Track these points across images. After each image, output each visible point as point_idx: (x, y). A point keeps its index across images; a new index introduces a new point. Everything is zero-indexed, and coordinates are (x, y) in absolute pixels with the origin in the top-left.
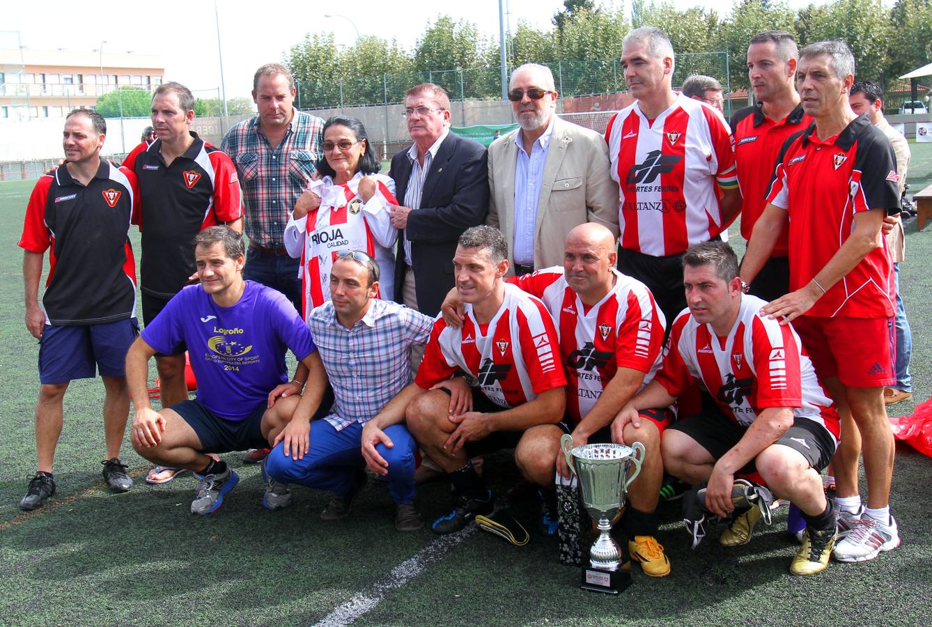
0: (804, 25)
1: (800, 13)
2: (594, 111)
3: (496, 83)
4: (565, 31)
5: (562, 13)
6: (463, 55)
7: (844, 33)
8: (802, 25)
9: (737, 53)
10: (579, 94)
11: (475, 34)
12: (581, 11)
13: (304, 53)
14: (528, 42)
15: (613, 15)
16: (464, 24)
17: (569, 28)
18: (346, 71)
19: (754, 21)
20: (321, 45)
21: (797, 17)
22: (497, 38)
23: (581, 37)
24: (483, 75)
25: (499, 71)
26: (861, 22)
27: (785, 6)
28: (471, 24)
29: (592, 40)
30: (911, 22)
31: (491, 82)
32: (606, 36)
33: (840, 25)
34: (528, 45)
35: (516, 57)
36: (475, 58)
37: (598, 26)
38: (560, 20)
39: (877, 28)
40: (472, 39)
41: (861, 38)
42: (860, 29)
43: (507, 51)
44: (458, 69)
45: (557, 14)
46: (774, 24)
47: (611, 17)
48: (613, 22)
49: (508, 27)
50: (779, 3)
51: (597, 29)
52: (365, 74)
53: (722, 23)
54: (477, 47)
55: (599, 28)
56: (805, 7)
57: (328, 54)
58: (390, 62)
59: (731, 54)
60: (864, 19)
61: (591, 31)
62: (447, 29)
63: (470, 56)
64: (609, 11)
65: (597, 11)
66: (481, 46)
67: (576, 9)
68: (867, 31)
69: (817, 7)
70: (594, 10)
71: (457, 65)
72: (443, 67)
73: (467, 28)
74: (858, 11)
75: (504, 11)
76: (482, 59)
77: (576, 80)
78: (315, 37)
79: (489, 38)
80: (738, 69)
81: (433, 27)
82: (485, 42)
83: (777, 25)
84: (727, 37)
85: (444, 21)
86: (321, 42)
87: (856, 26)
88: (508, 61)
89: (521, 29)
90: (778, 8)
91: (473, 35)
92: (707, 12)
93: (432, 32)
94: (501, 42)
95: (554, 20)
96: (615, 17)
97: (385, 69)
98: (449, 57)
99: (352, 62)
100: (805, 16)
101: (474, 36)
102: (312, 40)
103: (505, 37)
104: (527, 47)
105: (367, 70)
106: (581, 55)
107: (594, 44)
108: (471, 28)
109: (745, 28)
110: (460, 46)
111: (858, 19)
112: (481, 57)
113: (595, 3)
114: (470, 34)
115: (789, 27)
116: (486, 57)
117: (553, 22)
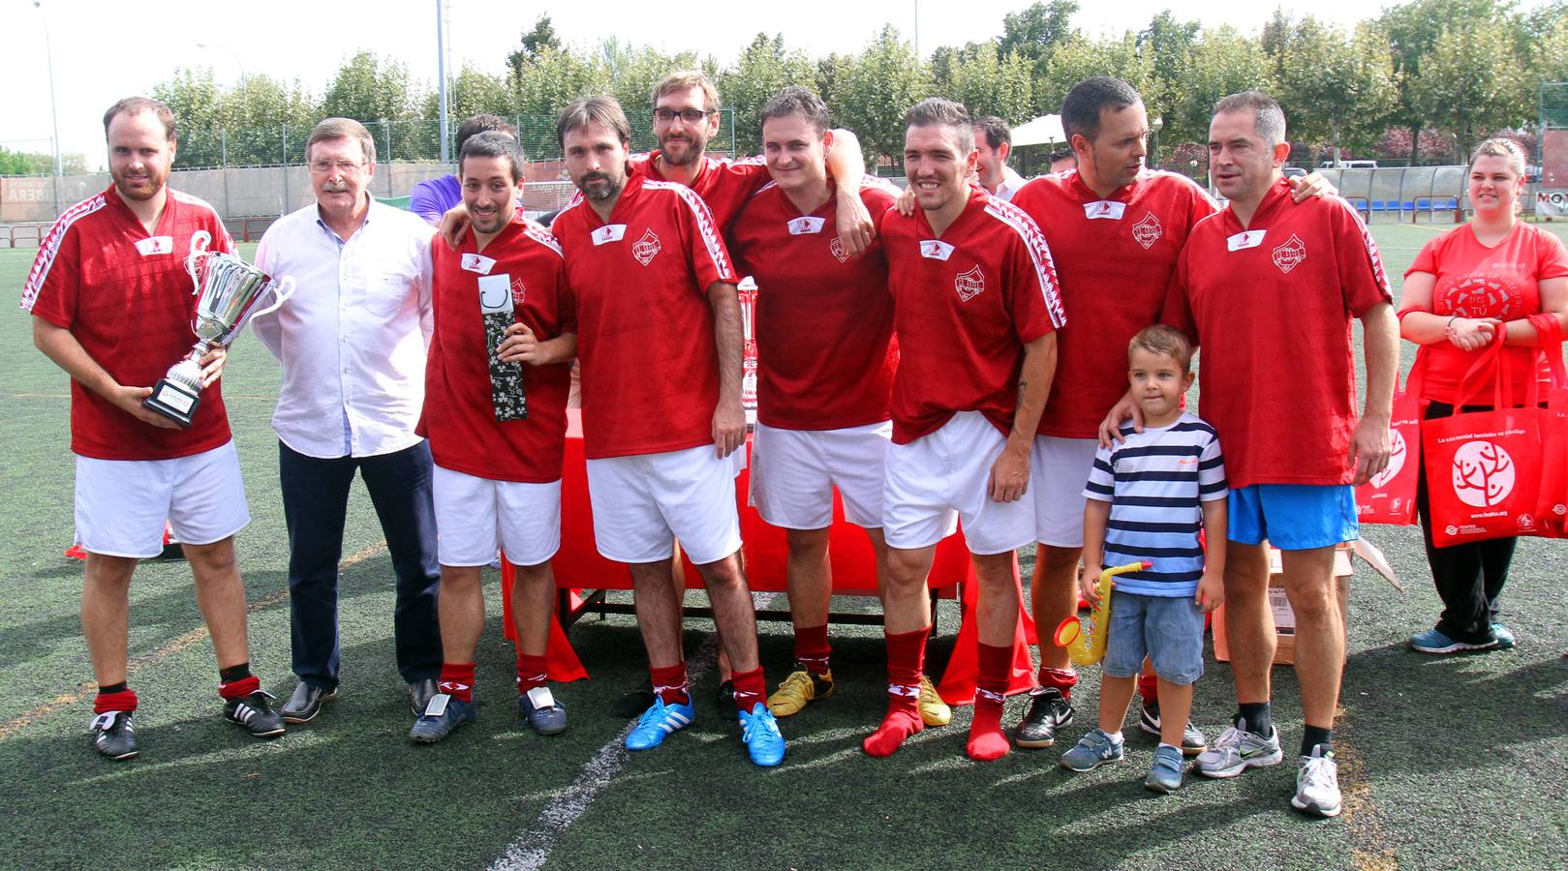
0: (825, 79)
1: (820, 64)
2: (561, 180)
3: (434, 140)
4: (524, 76)
5: (519, 52)
6: (389, 104)
7: (876, 90)
8: (823, 78)
9: (745, 110)
10: (543, 157)
11: (405, 76)
12: (546, 50)
13: (172, 94)
14: (476, 88)
15: (587, 57)
16: (391, 63)
17: (529, 71)
18: (230, 120)
19: (765, 71)
20: (195, 85)
21: (816, 69)
22: (435, 83)
23: (545, 85)
24: (415, 129)
25: (437, 125)
26: (897, 78)
27: (804, 54)
28: (401, 63)
29: (559, 89)
30: (957, 80)
31: (427, 140)
32: (577, 84)
33: (871, 80)
34: (475, 92)
35: (459, 107)
36: (405, 107)
37: (567, 70)
38: (516, 61)
39: (915, 85)
40: (402, 82)
41: (897, 97)
42: (896, 86)
43: (448, 99)
44: (383, 121)
45: (513, 54)
46: (790, 76)
47: (584, 59)
48: (587, 66)
49: (450, 69)
50: (797, 49)
51: (566, 75)
52: (256, 124)
53: (723, 72)
54: (408, 93)
55: (569, 73)
56: (825, 57)
57: (206, 99)
58: (291, 110)
59: (737, 112)
60: (900, 73)
61: (559, 77)
62: (368, 67)
63: (398, 105)
64: (581, 51)
65: (565, 52)
66: (413, 92)
67: (539, 47)
68: (904, 88)
69: (840, 56)
70: (560, 49)
71: (380, 117)
72: (363, 118)
73: (395, 68)
74: (893, 63)
75: (445, 47)
76: (414, 110)
77: (538, 139)
78: (188, 72)
79: (424, 83)
80: (746, 131)
81: (350, 65)
82: (419, 87)
83: (794, 77)
84: (732, 90)
85: (362, 58)
86: (195, 80)
87: (891, 81)
88: (449, 112)
89: (465, 70)
90: (795, 55)
91: (402, 76)
92: (703, 57)
93: (347, 71)
94: (441, 88)
95: (509, 61)
96: (589, 60)
97: (283, 118)
98: (371, 105)
99: (237, 109)
100: (825, 67)
101: (404, 78)
102: (183, 77)
103: (446, 83)
104: (475, 95)
105: (260, 119)
106: (545, 107)
107: (563, 94)
108: (401, 67)
109: (755, 80)
110: (386, 91)
111: (894, 73)
112: (413, 106)
113: (561, 41)
114: (399, 76)
115: (808, 80)
116: (420, 107)
117: (507, 64)
